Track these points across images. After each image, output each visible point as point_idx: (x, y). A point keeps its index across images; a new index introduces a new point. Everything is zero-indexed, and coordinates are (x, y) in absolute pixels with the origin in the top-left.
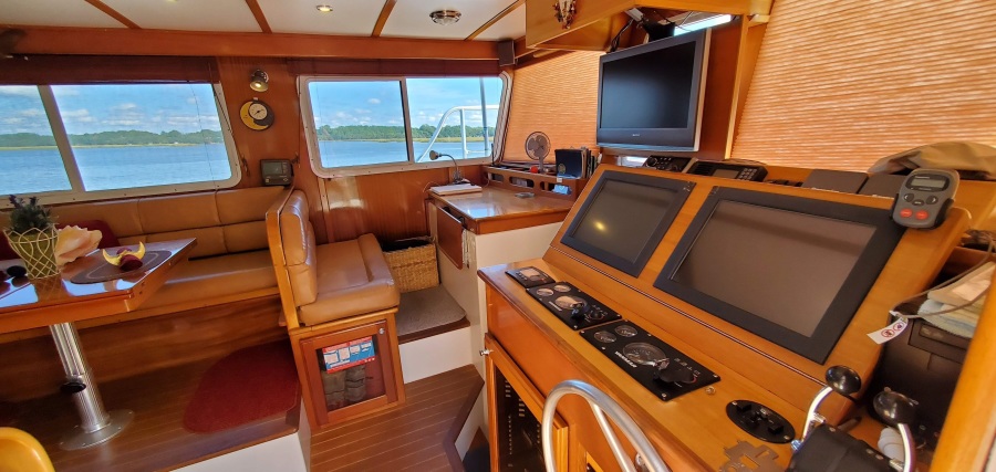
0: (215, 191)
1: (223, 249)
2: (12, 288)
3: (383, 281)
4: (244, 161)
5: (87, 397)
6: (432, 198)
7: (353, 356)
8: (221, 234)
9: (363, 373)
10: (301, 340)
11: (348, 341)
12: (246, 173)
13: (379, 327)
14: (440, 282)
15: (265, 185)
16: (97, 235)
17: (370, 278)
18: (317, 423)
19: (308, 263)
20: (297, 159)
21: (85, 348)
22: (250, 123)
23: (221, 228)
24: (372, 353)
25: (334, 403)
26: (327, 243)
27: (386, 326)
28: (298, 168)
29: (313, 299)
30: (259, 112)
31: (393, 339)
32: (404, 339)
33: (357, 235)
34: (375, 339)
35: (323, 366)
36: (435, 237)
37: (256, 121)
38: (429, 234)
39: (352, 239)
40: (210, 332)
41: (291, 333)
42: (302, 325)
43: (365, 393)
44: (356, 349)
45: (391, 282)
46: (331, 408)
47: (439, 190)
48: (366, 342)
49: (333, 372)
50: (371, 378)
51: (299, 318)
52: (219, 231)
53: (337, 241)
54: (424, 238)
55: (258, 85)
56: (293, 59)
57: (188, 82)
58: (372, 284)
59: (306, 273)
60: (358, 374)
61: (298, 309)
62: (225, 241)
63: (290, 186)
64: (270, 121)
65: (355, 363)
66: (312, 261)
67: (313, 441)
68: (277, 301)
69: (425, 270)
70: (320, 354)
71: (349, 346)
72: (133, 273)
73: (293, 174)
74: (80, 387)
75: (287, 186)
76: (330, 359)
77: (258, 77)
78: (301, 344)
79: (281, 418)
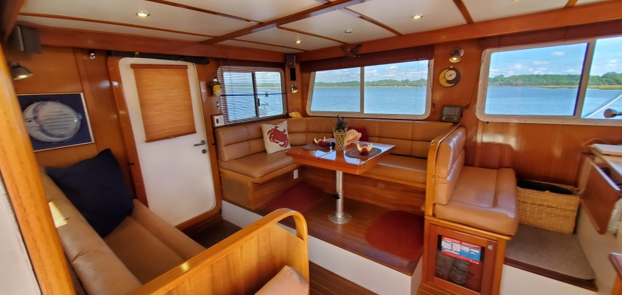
0: (413, 120)
1: (409, 154)
2: (331, 151)
3: (504, 212)
4: (433, 105)
5: (340, 202)
6: (591, 154)
7: (462, 252)
8: (410, 145)
9: (467, 267)
10: (431, 224)
11: (461, 242)
12: (433, 113)
13: (489, 243)
14: (575, 231)
15: (442, 121)
16: (360, 135)
17: (495, 204)
18: (426, 278)
19: (448, 178)
20: (467, 107)
21: (344, 181)
22: (443, 83)
23: (411, 142)
24: (477, 258)
25: (440, 273)
26: (473, 166)
27: (496, 246)
28: (467, 112)
29: (445, 203)
30: (451, 75)
31: (500, 258)
32: (508, 262)
33: (500, 167)
34: (483, 250)
35: (439, 247)
36: (582, 189)
37: (448, 82)
38: (576, 184)
39: (494, 168)
40: (390, 195)
41: (426, 217)
42: (434, 215)
43: (464, 282)
44: (467, 249)
45: (512, 215)
46: (438, 275)
47: (604, 148)
48: (474, 248)
49: (445, 254)
50: (473, 275)
51: (433, 210)
52: (409, 143)
53: (480, 167)
54: (569, 188)
55: (455, 59)
56: (484, 39)
57: (417, 60)
58: (494, 210)
59: (446, 185)
60: (462, 266)
61: (434, 205)
62: (411, 149)
63: (457, 123)
64: (455, 81)
65: (462, 257)
66: (453, 178)
67: (421, 286)
68: (423, 192)
69: (558, 216)
70: (440, 238)
71: (461, 244)
72: (364, 157)
73: (461, 116)
74: (339, 198)
75: (455, 124)
76: (446, 245)
77: (456, 53)
78: (430, 227)
79: (405, 262)
